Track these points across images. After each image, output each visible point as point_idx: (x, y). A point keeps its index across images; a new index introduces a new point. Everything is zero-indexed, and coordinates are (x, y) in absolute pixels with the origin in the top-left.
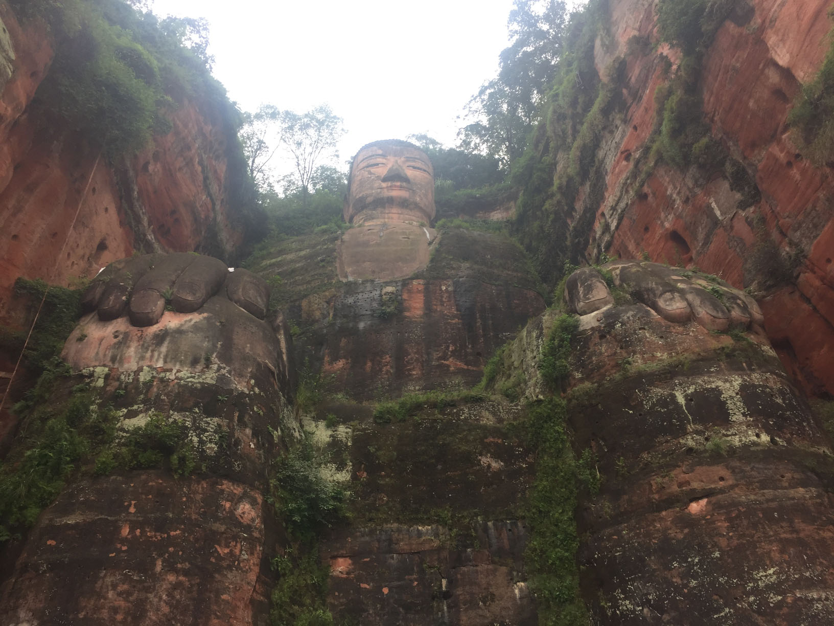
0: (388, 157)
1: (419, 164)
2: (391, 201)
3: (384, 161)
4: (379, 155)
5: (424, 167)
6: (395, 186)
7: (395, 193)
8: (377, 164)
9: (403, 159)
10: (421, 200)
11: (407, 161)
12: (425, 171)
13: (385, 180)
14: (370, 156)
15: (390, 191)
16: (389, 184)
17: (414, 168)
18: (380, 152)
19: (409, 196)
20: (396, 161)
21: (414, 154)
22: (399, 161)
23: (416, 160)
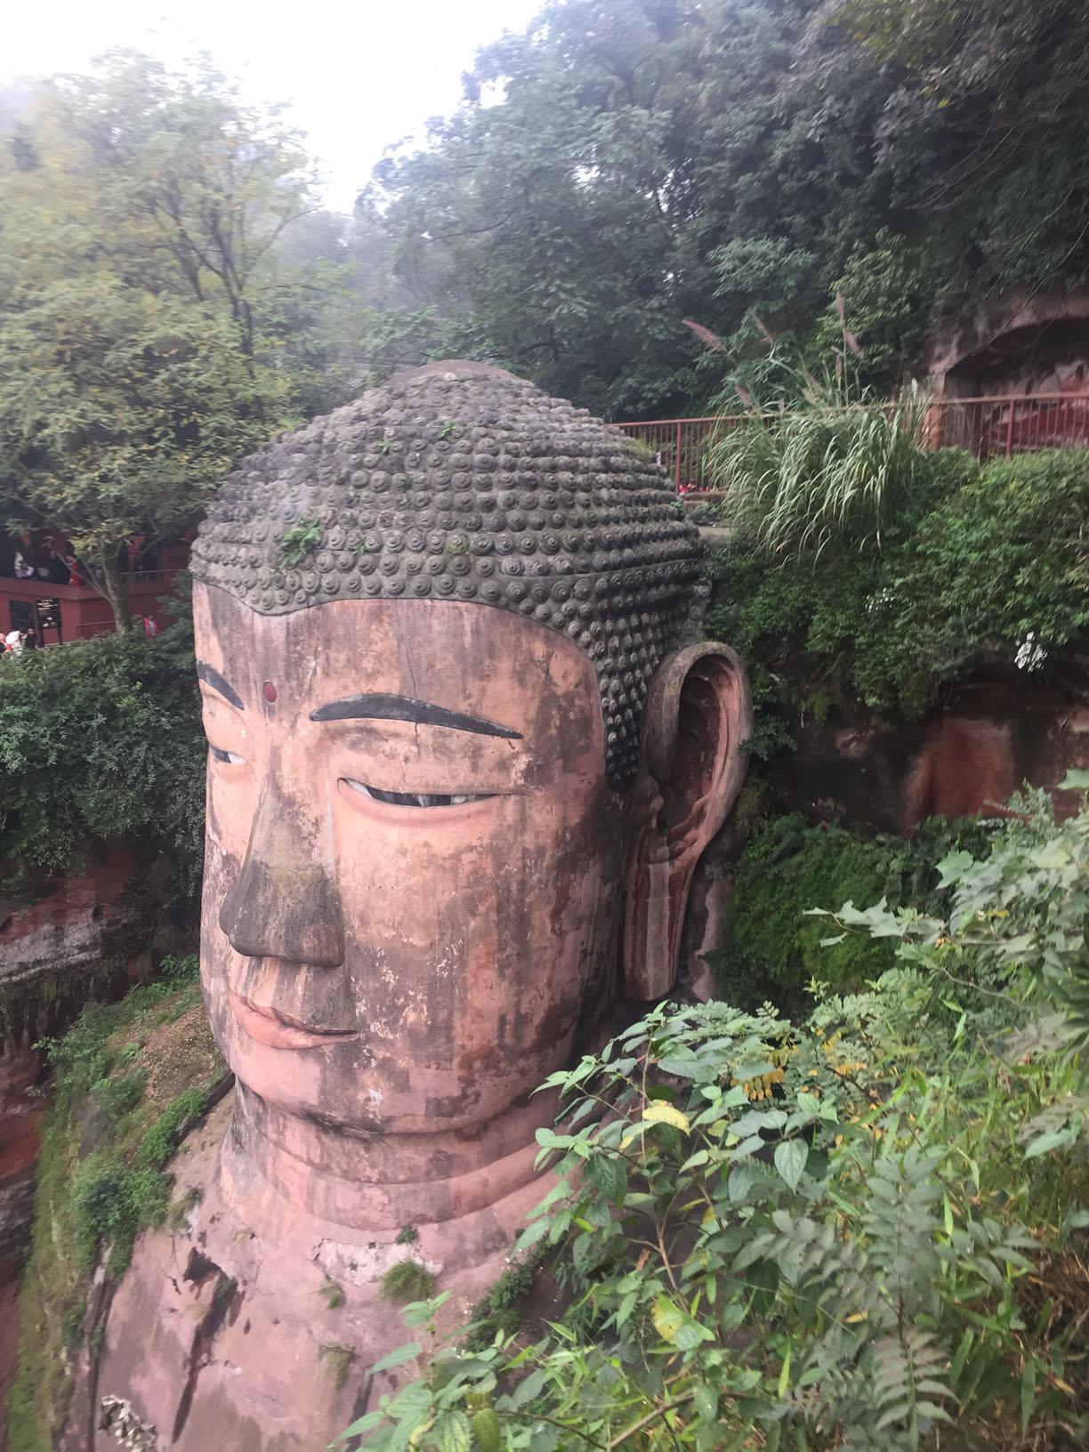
3: (240, 736)
4: (214, 679)
17: (375, 792)
18: (217, 656)
19: (322, 1092)
20: (275, 752)
21: (368, 664)
22: (287, 752)
23: (378, 724)
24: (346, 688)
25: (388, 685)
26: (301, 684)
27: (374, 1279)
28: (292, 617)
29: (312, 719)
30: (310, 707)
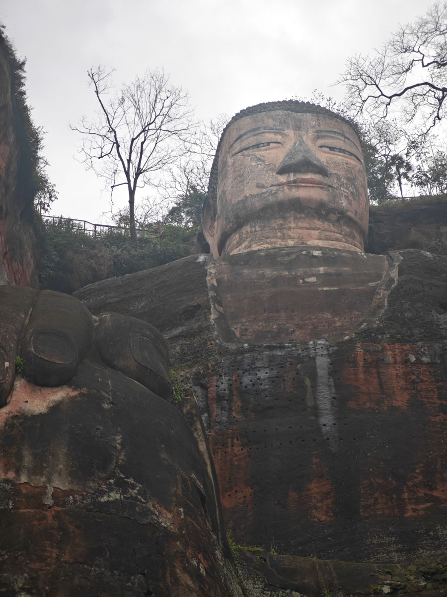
0: (286, 132)
1: (339, 143)
2: (297, 207)
3: (279, 138)
4: (267, 128)
5: (348, 148)
6: (304, 181)
7: (301, 193)
8: (266, 144)
9: (311, 134)
10: (350, 203)
11: (318, 137)
12: (352, 154)
13: (282, 171)
14: (253, 130)
15: (294, 189)
16: (292, 177)
17: (332, 149)
18: (270, 123)
21: (331, 126)
22: (305, 137)
24: (325, 128)
25: (337, 131)
29: (314, 132)
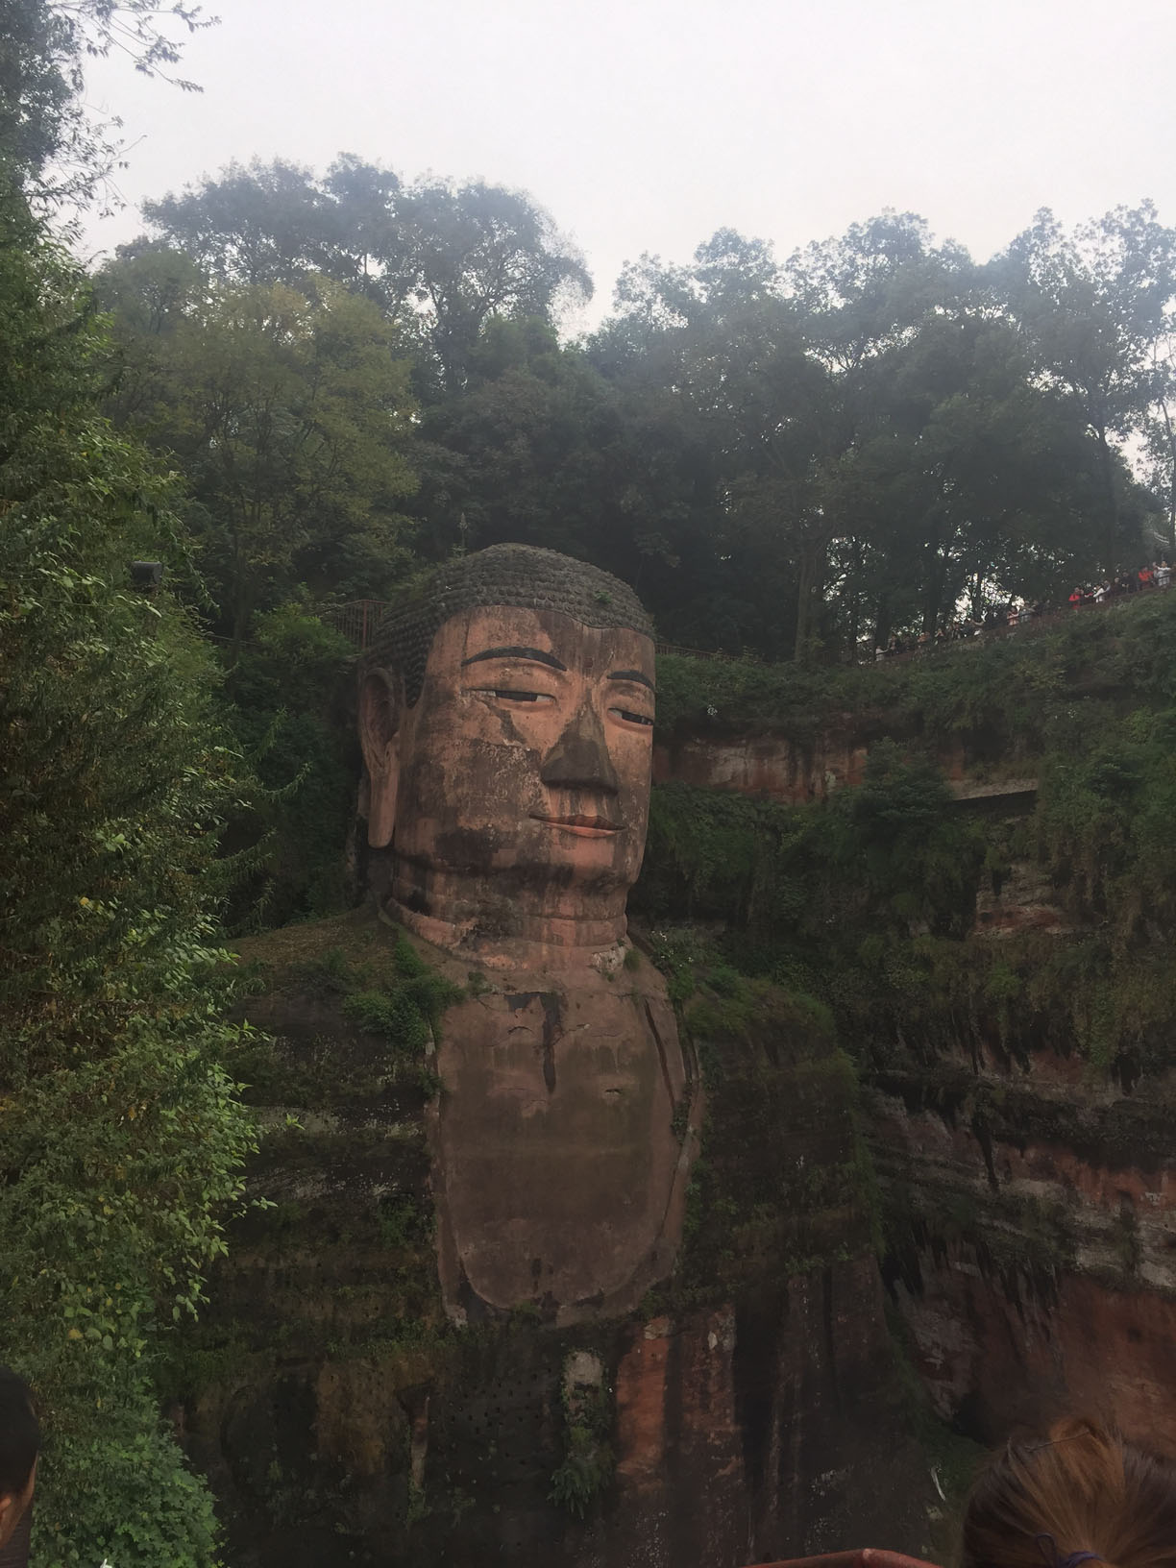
0: (567, 673)
1: (638, 702)
2: (564, 878)
3: (555, 686)
4: (538, 655)
6: (584, 822)
7: (579, 851)
8: (531, 696)
9: (604, 682)
11: (612, 688)
13: (553, 784)
14: (518, 652)
15: (568, 840)
16: (567, 804)
17: (627, 715)
18: (545, 643)
19: (614, 859)
20: (588, 692)
21: (632, 657)
22: (593, 692)
23: (635, 684)
24: (624, 666)
25: (637, 667)
26: (605, 660)
27: (619, 965)
28: (604, 630)
29: (608, 678)
30: (608, 672)
